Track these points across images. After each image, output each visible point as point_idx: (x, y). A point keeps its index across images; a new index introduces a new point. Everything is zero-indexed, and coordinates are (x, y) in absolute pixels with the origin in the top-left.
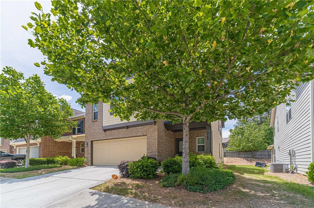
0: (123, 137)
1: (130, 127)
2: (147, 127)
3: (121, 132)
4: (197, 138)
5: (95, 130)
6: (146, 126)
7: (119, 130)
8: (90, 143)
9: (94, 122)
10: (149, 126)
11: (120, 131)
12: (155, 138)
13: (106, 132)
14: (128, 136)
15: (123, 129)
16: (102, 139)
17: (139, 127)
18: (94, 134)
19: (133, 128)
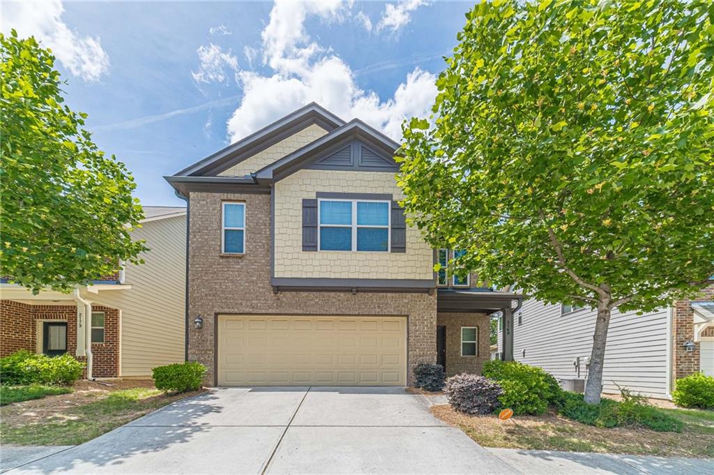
0: (338, 312)
1: (362, 291)
2: (412, 296)
3: (334, 300)
4: (462, 328)
5: (232, 281)
6: (409, 295)
7: (326, 294)
8: (211, 320)
9: (230, 260)
10: (416, 294)
11: (329, 297)
12: (432, 323)
13: (280, 295)
14: (357, 313)
15: (339, 294)
16: (264, 311)
17: (389, 295)
18: (230, 293)
19: (370, 294)
